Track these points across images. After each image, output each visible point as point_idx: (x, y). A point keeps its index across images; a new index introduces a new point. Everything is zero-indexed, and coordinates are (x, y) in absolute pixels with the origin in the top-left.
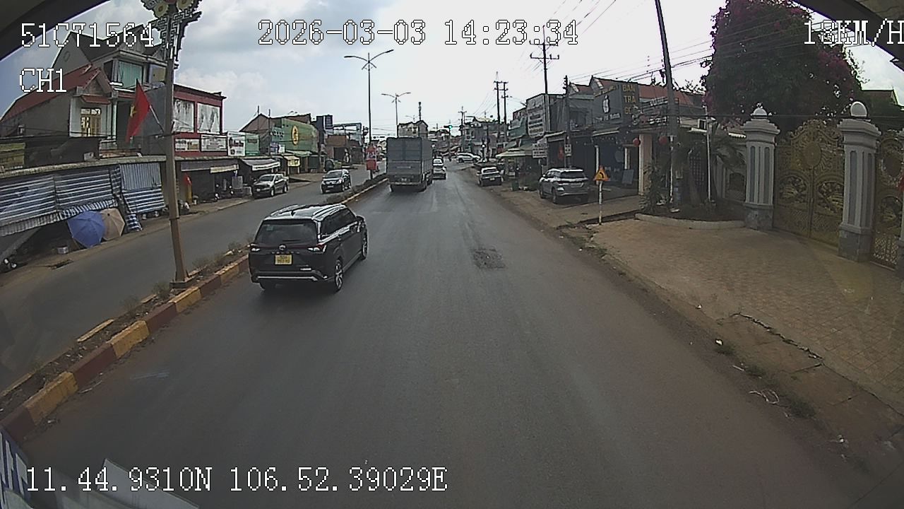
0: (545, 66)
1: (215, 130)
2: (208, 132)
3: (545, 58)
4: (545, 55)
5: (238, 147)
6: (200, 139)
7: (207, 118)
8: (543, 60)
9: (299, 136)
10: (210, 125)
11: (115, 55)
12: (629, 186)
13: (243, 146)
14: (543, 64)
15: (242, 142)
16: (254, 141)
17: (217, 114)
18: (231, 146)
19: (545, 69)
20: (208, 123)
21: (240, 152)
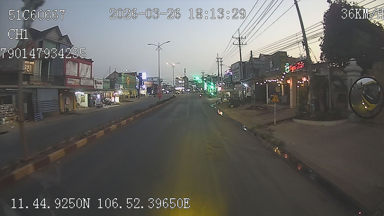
0: (240, 48)
1: (88, 76)
2: (84, 77)
3: (240, 44)
4: (240, 43)
5: (100, 85)
6: (80, 79)
7: (84, 70)
8: (239, 45)
9: (130, 81)
10: (86, 73)
11: (44, 38)
12: (285, 104)
13: (102, 84)
14: (239, 47)
15: (101, 82)
16: (108, 82)
17: (89, 68)
18: (96, 84)
19: (240, 50)
20: (85, 73)
21: (100, 87)
